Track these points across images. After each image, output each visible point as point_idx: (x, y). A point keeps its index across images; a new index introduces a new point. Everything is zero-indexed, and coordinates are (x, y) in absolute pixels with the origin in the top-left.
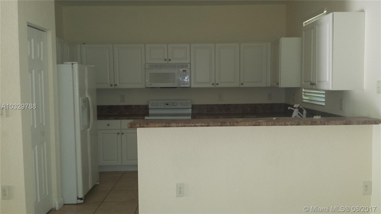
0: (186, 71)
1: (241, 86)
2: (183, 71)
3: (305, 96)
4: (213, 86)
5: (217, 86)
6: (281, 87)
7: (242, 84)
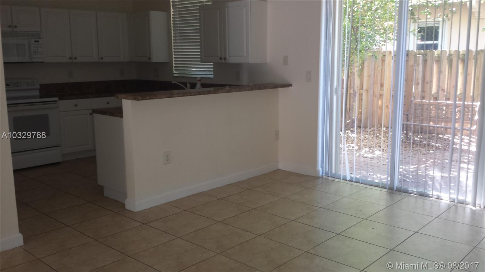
0: (38, 41)
1: (101, 61)
2: (36, 41)
3: (176, 70)
4: (71, 61)
5: (74, 61)
6: (154, 62)
7: (102, 58)
